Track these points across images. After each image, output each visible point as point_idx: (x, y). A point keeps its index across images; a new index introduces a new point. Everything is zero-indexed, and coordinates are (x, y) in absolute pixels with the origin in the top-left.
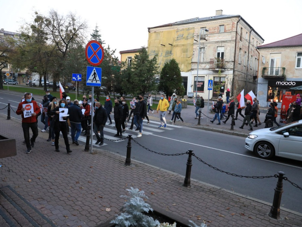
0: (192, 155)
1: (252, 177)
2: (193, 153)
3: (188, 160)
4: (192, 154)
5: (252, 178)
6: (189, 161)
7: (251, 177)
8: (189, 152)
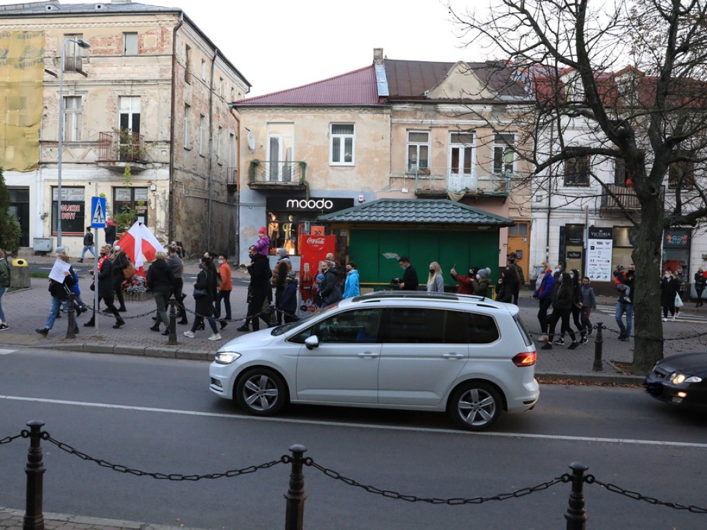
0: (42, 440)
1: (226, 475)
2: (45, 432)
3: (30, 458)
4: (41, 435)
6: (35, 458)
7: (222, 475)
8: (29, 429)
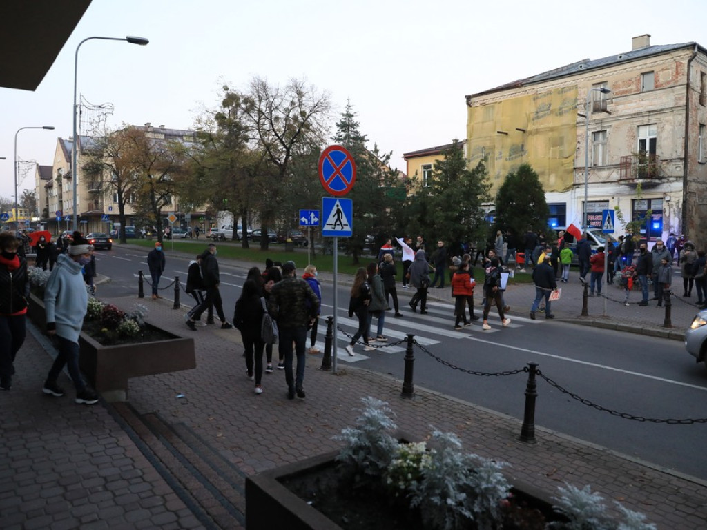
0: (536, 375)
1: (667, 421)
2: (538, 370)
3: (528, 386)
4: (536, 372)
5: (665, 423)
6: (531, 386)
7: (663, 421)
8: (528, 367)
